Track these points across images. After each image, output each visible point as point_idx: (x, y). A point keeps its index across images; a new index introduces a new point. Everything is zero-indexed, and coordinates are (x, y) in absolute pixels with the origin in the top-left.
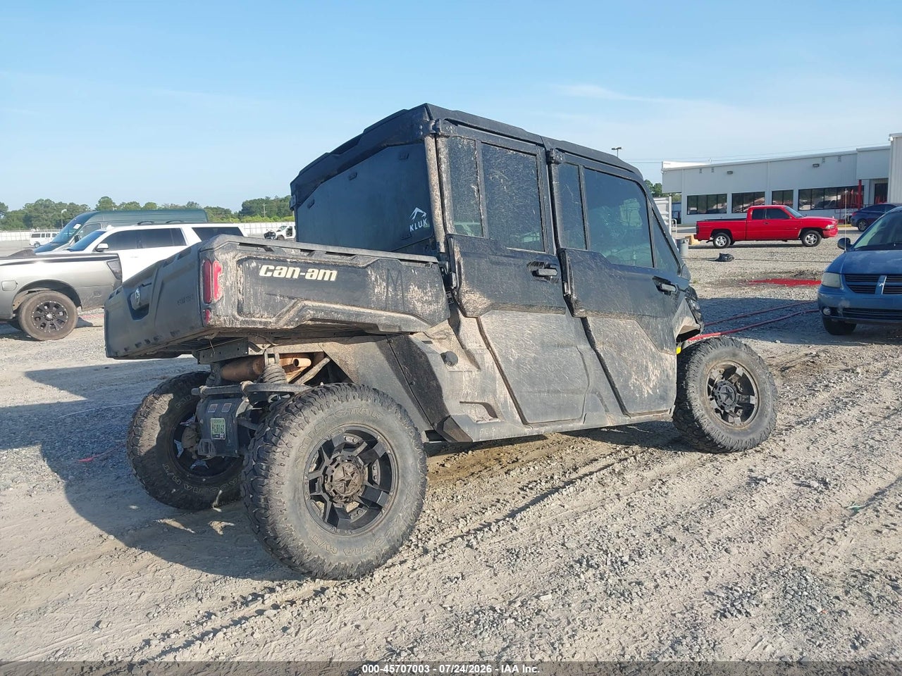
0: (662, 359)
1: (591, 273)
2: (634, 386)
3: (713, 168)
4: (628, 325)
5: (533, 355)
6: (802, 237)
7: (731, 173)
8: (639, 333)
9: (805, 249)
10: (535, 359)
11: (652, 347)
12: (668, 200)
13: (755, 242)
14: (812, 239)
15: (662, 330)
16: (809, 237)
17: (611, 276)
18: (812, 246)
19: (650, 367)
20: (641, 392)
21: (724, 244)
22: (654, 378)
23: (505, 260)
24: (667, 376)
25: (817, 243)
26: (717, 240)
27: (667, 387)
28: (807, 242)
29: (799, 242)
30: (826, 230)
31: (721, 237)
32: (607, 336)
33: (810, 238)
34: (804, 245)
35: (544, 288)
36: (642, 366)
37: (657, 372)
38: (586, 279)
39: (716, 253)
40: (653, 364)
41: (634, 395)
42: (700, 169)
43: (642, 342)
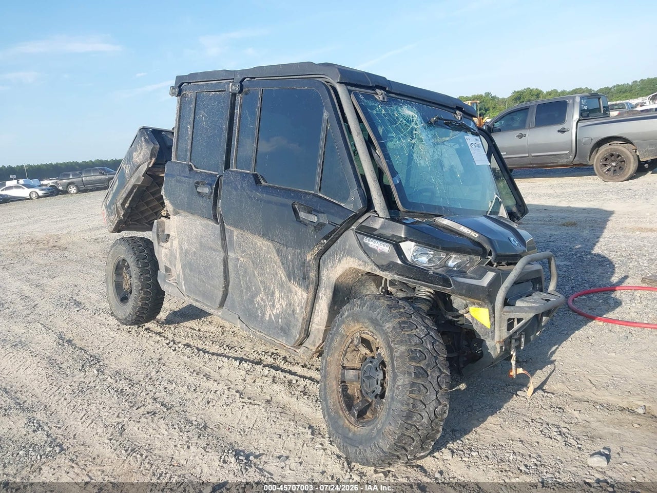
0: (291, 292)
1: (234, 193)
2: (258, 304)
4: (264, 245)
5: (194, 250)
8: (273, 257)
10: (195, 253)
11: (282, 275)
15: (292, 261)
17: (250, 197)
19: (277, 294)
20: (263, 313)
22: (278, 306)
23: (183, 179)
24: (293, 311)
27: (290, 321)
32: (245, 251)
35: (201, 202)
36: (269, 290)
37: (284, 303)
38: (230, 198)
40: (280, 292)
41: (257, 313)
43: (273, 267)
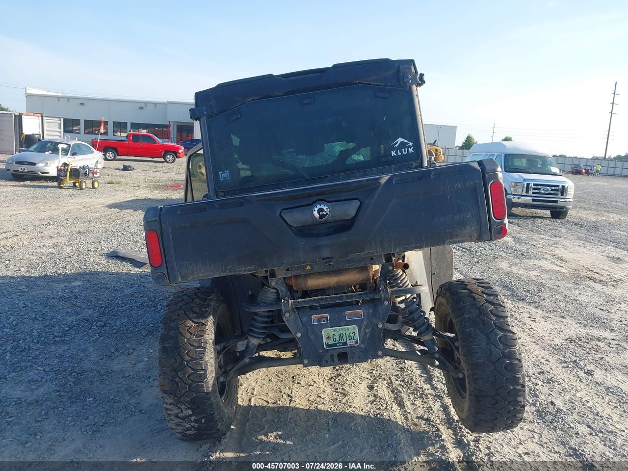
3: (68, 99)
6: (164, 157)
7: (82, 104)
9: (166, 164)
12: (60, 121)
13: (133, 158)
14: (171, 158)
16: (168, 156)
18: (171, 163)
21: (113, 158)
25: (174, 161)
26: (108, 154)
28: (168, 160)
29: (162, 160)
30: (179, 153)
31: (110, 153)
33: (169, 158)
34: (166, 161)
39: (120, 165)
42: (59, 98)
